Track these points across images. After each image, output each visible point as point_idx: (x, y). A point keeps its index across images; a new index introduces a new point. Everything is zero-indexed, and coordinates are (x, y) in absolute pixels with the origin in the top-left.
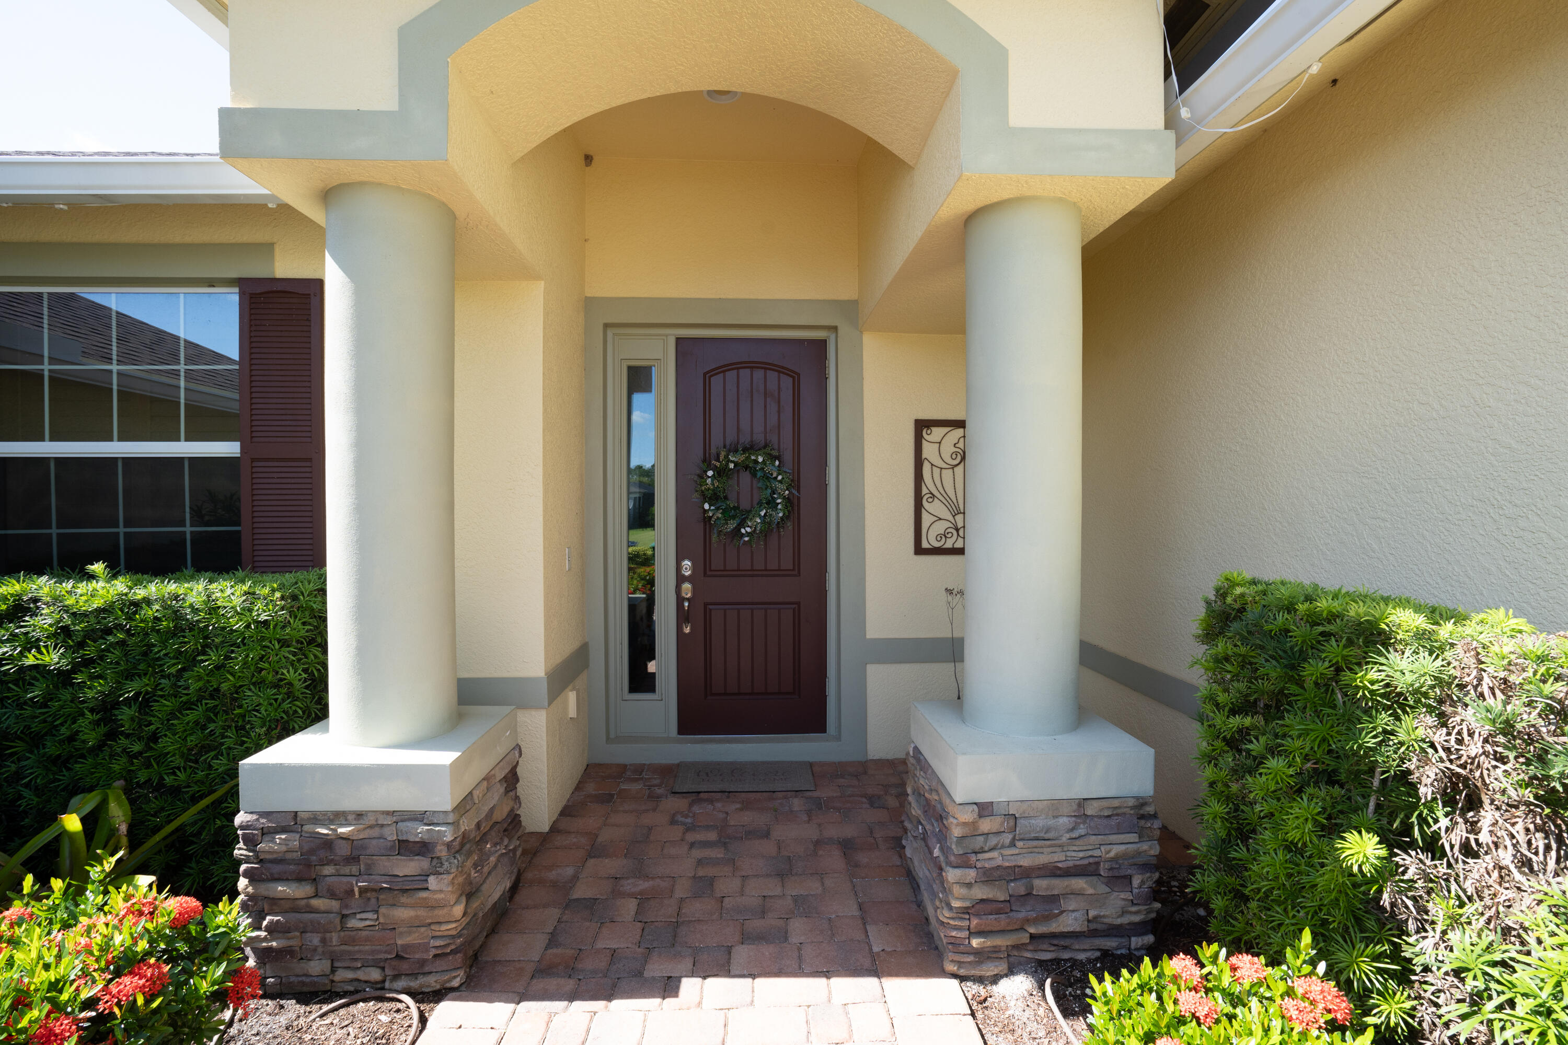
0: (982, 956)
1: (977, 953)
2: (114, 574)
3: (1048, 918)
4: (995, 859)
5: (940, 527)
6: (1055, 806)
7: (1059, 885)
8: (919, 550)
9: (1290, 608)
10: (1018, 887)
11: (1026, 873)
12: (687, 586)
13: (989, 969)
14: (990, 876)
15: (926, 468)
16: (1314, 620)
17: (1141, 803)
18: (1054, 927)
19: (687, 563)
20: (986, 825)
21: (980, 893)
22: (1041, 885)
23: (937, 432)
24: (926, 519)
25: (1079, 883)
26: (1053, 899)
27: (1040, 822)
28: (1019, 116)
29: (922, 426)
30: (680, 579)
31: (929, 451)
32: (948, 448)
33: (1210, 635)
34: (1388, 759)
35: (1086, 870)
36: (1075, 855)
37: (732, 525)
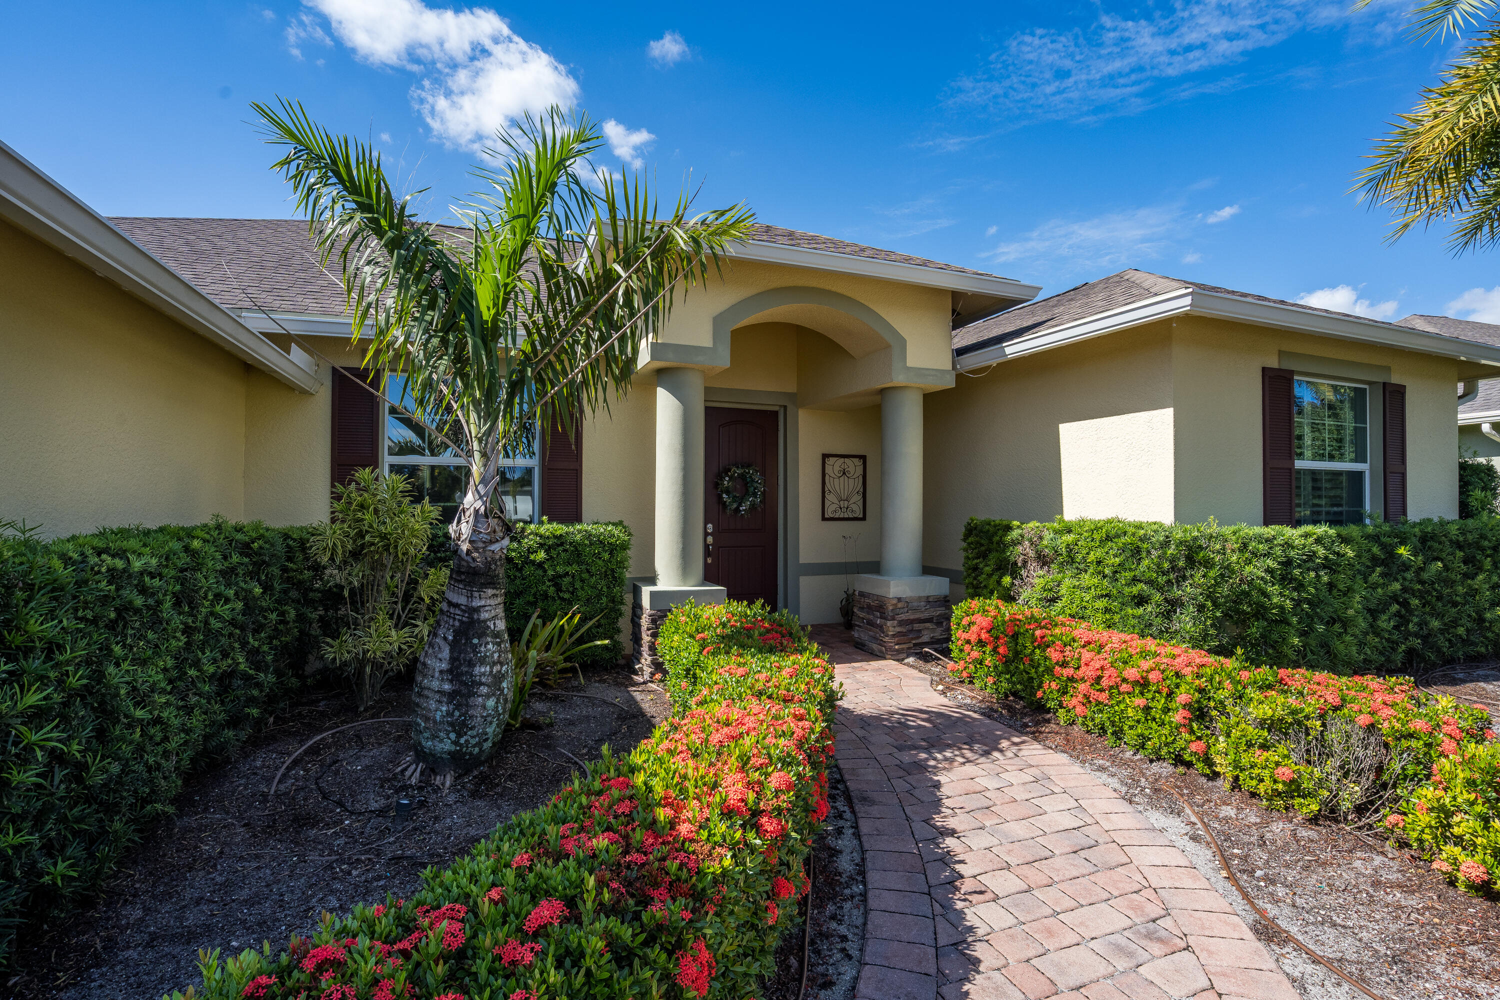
0: (899, 652)
1: (897, 650)
2: (550, 521)
3: (919, 637)
4: (903, 617)
5: (833, 507)
6: (920, 598)
7: (922, 626)
8: (824, 519)
9: (989, 524)
10: (909, 627)
11: (912, 622)
12: (710, 539)
13: (901, 656)
14: (901, 623)
15: (827, 477)
16: (995, 526)
17: (946, 597)
18: (920, 641)
19: (710, 526)
20: (900, 605)
21: (898, 629)
22: (917, 626)
23: (832, 460)
24: (827, 503)
25: (928, 625)
26: (920, 631)
27: (915, 604)
28: (911, 363)
29: (825, 456)
30: (706, 534)
31: (828, 470)
32: (837, 468)
33: (965, 539)
34: (1012, 559)
35: (929, 620)
36: (926, 615)
37: (735, 506)
